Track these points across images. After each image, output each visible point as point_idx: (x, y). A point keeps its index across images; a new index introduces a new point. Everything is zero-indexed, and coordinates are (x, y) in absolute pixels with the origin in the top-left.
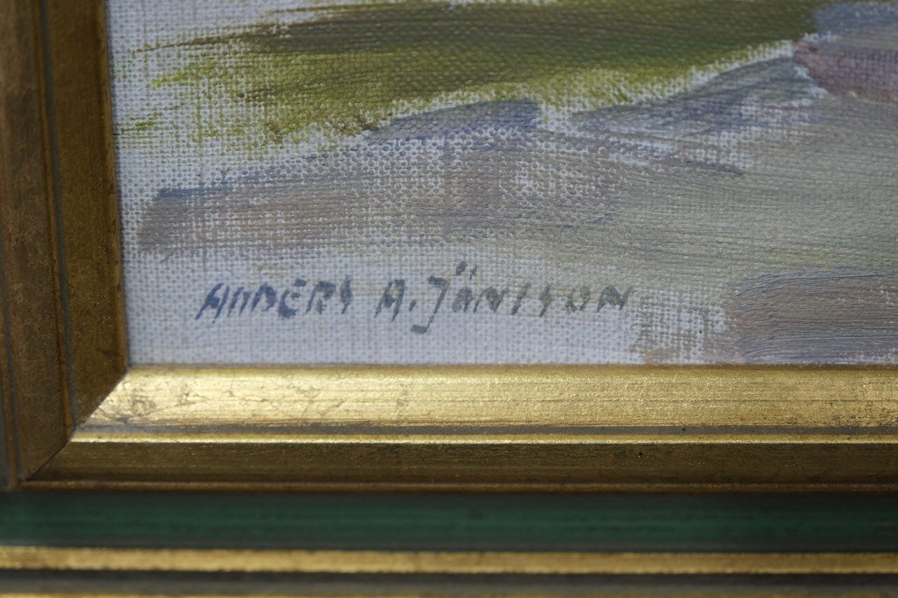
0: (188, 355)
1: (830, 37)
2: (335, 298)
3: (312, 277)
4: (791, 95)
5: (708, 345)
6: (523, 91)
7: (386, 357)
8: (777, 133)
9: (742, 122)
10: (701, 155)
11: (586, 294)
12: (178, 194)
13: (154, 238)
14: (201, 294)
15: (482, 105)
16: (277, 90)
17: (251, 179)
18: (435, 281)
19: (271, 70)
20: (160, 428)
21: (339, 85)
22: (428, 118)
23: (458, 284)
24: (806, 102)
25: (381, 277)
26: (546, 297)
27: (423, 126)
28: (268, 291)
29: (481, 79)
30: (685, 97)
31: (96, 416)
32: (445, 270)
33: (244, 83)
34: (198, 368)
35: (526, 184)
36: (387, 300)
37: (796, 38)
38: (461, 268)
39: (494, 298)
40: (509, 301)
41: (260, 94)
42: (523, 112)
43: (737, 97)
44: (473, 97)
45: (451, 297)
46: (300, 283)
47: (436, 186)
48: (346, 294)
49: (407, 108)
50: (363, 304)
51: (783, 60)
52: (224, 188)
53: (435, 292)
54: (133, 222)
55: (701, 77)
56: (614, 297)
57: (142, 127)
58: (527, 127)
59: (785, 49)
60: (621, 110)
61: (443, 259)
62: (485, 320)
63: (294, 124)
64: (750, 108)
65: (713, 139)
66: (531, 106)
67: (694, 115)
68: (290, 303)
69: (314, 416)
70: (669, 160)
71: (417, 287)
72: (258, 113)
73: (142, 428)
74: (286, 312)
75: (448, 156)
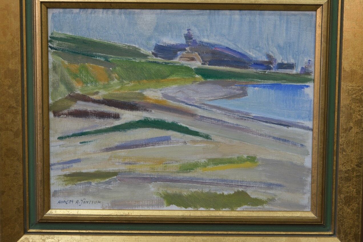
0: (56, 208)
1: (120, 176)
2: (72, 202)
3: (69, 200)
4: (116, 182)
5: (109, 207)
6: (90, 181)
7: (77, 208)
8: (115, 185)
9: (112, 184)
10: (108, 188)
11: (96, 202)
12: (56, 191)
13: (54, 196)
14: (58, 202)
15: (86, 182)
16: (66, 181)
17: (63, 190)
18: (81, 200)
19: (66, 178)
20: (53, 215)
21: (72, 180)
22: (81, 183)
23: (84, 201)
24: (118, 182)
25: (76, 200)
26: (92, 202)
27: (80, 184)
28: (65, 201)
29: (86, 180)
30: (106, 182)
31: (47, 214)
32: (82, 199)
33: (63, 180)
34: (57, 209)
35: (90, 190)
36: (77, 202)
37: (116, 176)
38: (84, 199)
39: (87, 202)
40: (89, 202)
41: (65, 181)
42: (90, 183)
43: (111, 182)
44: (85, 182)
45: (83, 202)
46: (68, 200)
47: (82, 190)
48: (73, 202)
49: (79, 182)
50: (74, 203)
51: (115, 178)
52: (61, 190)
53: (81, 201)
54: (51, 194)
55: (107, 180)
56: (99, 202)
57: (53, 184)
58: (91, 184)
59: (115, 177)
60: (99, 183)
61: (82, 198)
62: (86, 204)
63: (68, 184)
64: (112, 183)
65: (109, 186)
66: (91, 182)
67: (107, 183)
68: (67, 202)
69: (69, 214)
70: (104, 188)
71: (80, 201)
72: (64, 183)
73: (51, 215)
74: (66, 203)
75: (83, 188)
